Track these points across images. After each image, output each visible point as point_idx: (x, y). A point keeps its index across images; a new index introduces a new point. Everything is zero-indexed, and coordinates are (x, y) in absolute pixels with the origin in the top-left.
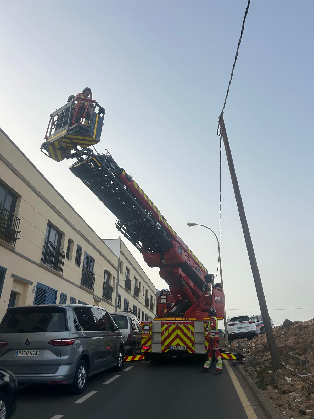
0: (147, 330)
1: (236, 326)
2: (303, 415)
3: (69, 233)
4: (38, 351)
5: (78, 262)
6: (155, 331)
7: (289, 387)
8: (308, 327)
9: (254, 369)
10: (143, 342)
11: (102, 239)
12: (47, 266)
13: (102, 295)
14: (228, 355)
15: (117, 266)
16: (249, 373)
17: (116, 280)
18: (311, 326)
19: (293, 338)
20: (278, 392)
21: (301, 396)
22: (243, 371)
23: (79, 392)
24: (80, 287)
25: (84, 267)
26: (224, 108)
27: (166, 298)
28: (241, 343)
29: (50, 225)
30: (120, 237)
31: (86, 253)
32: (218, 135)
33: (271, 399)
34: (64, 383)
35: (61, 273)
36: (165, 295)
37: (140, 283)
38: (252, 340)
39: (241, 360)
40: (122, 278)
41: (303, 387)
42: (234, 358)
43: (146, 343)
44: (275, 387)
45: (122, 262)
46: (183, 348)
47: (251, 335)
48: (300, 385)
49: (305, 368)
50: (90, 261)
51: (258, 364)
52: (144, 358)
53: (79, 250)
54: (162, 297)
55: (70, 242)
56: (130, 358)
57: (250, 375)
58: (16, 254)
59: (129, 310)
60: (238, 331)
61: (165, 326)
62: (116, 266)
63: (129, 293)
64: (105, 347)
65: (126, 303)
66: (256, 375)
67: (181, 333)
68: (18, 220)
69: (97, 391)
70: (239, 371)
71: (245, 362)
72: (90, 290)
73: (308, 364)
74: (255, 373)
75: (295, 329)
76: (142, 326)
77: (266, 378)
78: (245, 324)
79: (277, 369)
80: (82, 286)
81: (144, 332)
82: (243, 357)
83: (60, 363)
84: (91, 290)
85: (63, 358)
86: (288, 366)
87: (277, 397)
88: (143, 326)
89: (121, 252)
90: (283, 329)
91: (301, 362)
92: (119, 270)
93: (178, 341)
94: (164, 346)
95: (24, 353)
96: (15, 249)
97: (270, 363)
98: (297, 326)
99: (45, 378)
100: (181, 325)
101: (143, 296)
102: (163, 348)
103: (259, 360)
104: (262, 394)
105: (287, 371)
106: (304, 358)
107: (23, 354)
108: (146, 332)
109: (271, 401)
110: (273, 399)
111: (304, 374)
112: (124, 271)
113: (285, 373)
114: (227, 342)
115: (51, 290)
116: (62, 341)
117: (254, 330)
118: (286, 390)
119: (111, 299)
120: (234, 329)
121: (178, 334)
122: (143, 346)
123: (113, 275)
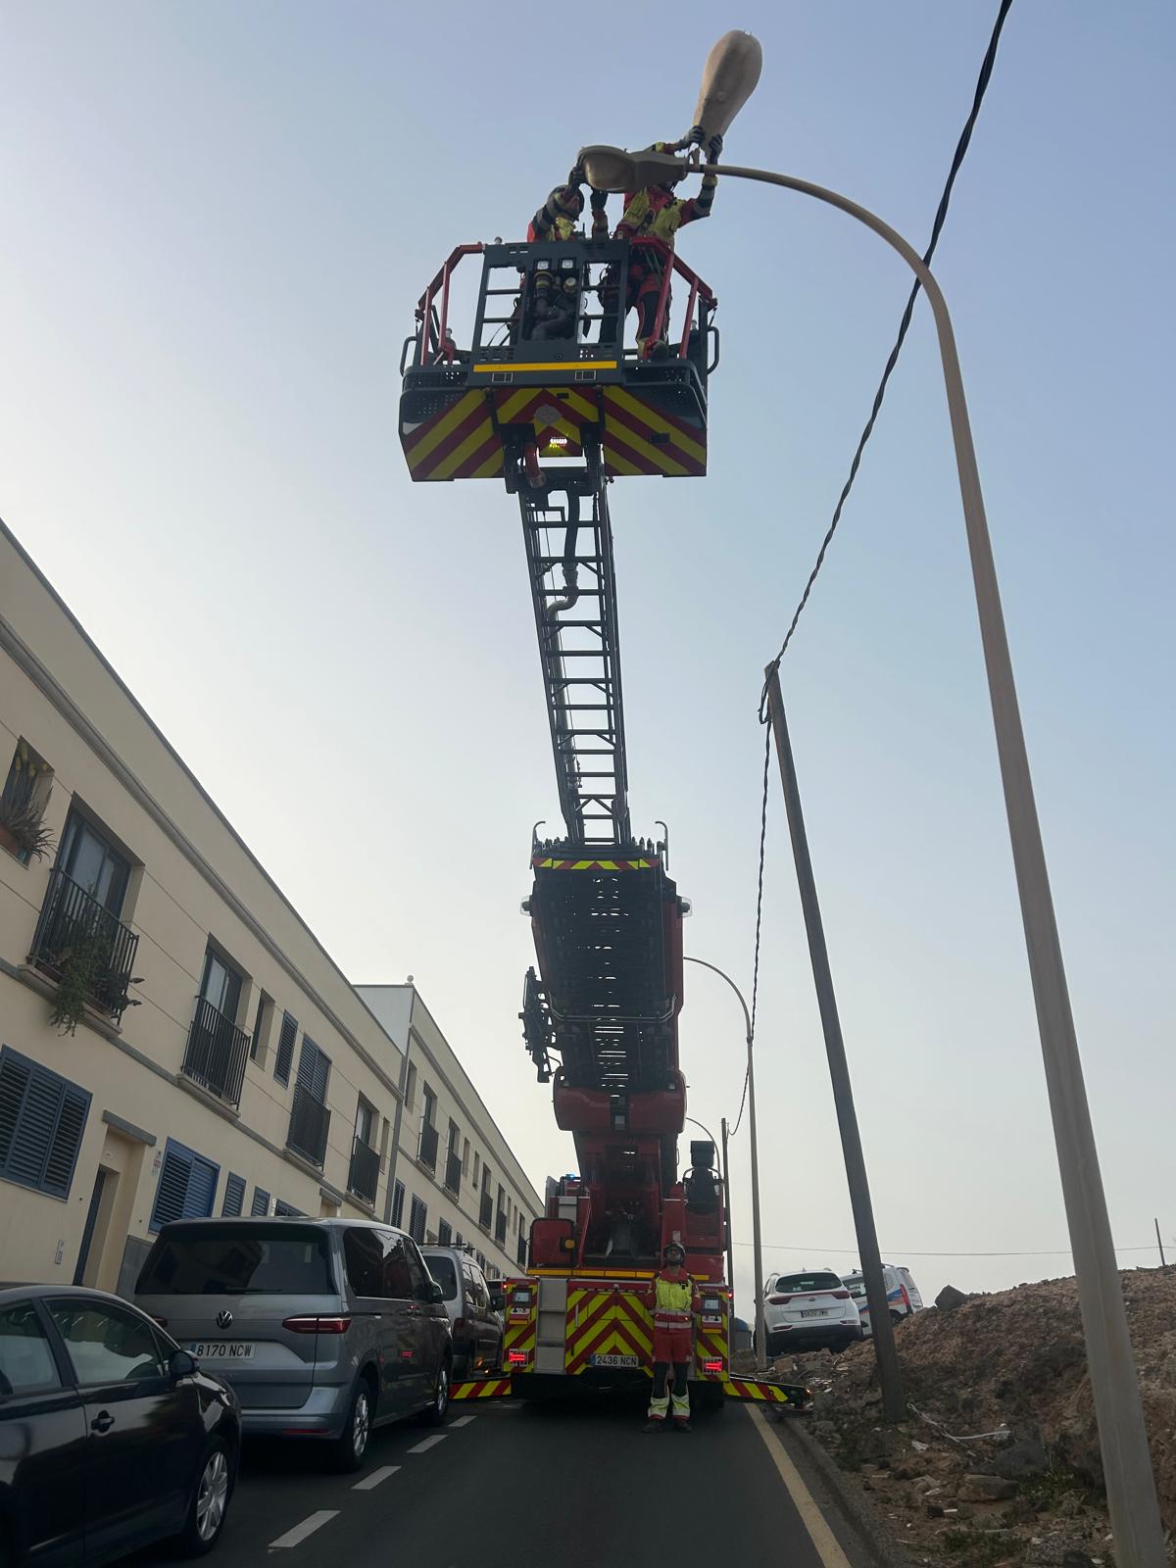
0: (523, 1305)
1: (794, 1305)
2: (937, 1519)
3: (263, 974)
4: (253, 1345)
5: (282, 1072)
6: (546, 1307)
7: (917, 1463)
8: (999, 1311)
9: (835, 1424)
10: (508, 1340)
11: (352, 983)
12: (194, 1083)
13: (346, 1184)
14: (762, 1387)
15: (396, 1082)
16: (821, 1436)
17: (391, 1133)
18: (1006, 1306)
19: (957, 1341)
20: (889, 1477)
21: (944, 1486)
22: (804, 1433)
23: (354, 1468)
24: (285, 1156)
25: (298, 1085)
26: (781, 654)
27: (575, 1203)
28: (807, 1360)
29: (215, 952)
30: (411, 978)
31: (307, 1040)
32: (762, 723)
33: (867, 1489)
34: (323, 1436)
35: (235, 1106)
36: (570, 1193)
37: (467, 1142)
38: (845, 1352)
39: (799, 1405)
40: (413, 1123)
41: (954, 1466)
42: (781, 1397)
43: (517, 1344)
44: (884, 1466)
45: (413, 1068)
46: (630, 1361)
47: (839, 1338)
48: (946, 1460)
49: (969, 1421)
50: (318, 1063)
51: (846, 1414)
52: (508, 1391)
53: (289, 1029)
54: (564, 1200)
55: (266, 1001)
56: (464, 1391)
57: (823, 1441)
58: (117, 1046)
59: (453, 1240)
60: (798, 1323)
61: (579, 1294)
62: (395, 1079)
63: (431, 1178)
64: (399, 1350)
65: (419, 1211)
66: (838, 1442)
67: (627, 1318)
68: (133, 939)
69: (396, 1468)
70: (793, 1433)
71: (811, 1409)
72: (314, 1167)
73: (979, 1408)
74: (837, 1436)
75: (966, 1316)
76: (509, 1291)
77: (863, 1443)
78: (826, 1301)
79: (895, 1423)
80: (292, 1151)
81: (515, 1311)
82: (808, 1397)
83: (315, 1381)
84: (314, 1164)
85: (319, 1366)
86: (925, 1417)
87: (885, 1487)
88: (511, 1293)
89: (412, 1032)
90: (936, 1315)
91: (961, 1403)
92: (403, 1099)
93: (615, 1339)
94: (572, 1354)
95: (212, 1350)
96: (119, 1033)
97: (880, 1412)
98: (970, 1308)
99: (272, 1419)
100: (626, 1292)
101: (473, 1189)
102: (569, 1360)
103: (852, 1404)
104: (848, 1482)
105: (921, 1428)
106: (970, 1392)
107: (210, 1354)
108: (520, 1311)
109: (866, 1494)
110: (874, 1489)
111: (965, 1434)
112: (420, 1100)
113: (915, 1432)
114: (762, 1358)
115: (202, 1165)
116: (320, 1320)
117: (853, 1322)
118: (909, 1470)
119: (372, 1197)
120: (785, 1314)
121: (616, 1318)
122: (511, 1354)
123: (382, 1115)
